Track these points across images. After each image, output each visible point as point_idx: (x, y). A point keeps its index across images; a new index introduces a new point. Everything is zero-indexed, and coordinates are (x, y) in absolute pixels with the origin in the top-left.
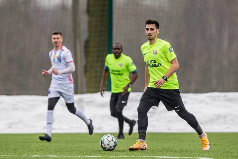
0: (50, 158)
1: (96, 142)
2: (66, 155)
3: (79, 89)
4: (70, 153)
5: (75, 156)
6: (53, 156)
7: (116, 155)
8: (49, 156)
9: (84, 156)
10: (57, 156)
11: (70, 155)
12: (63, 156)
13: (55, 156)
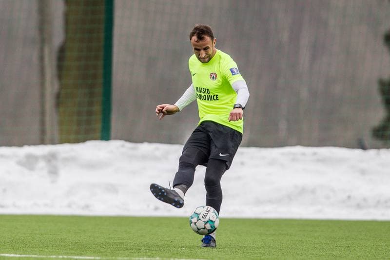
0: (9, 258)
1: (84, 231)
2: (35, 254)
3: (48, 136)
4: (41, 250)
5: (54, 256)
6: (12, 255)
7: (127, 257)
8: (7, 255)
9: (69, 257)
10: (19, 256)
11: (44, 255)
12: (31, 256)
13: (18, 256)
